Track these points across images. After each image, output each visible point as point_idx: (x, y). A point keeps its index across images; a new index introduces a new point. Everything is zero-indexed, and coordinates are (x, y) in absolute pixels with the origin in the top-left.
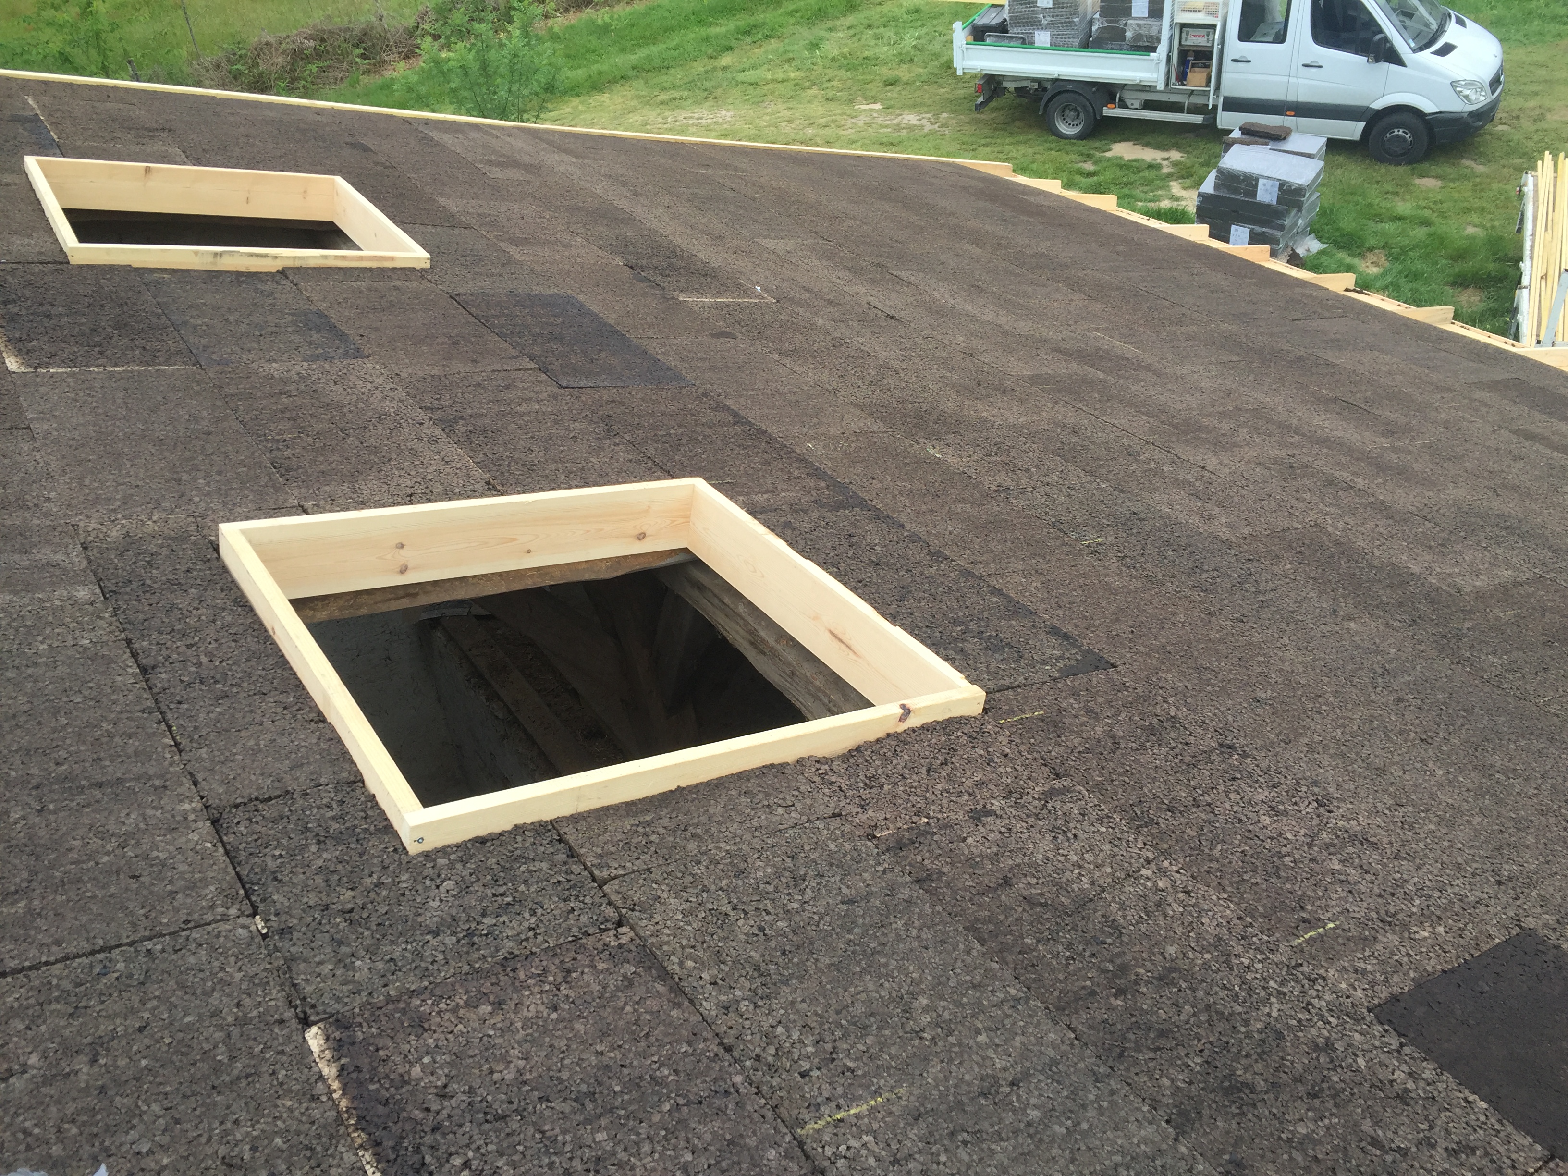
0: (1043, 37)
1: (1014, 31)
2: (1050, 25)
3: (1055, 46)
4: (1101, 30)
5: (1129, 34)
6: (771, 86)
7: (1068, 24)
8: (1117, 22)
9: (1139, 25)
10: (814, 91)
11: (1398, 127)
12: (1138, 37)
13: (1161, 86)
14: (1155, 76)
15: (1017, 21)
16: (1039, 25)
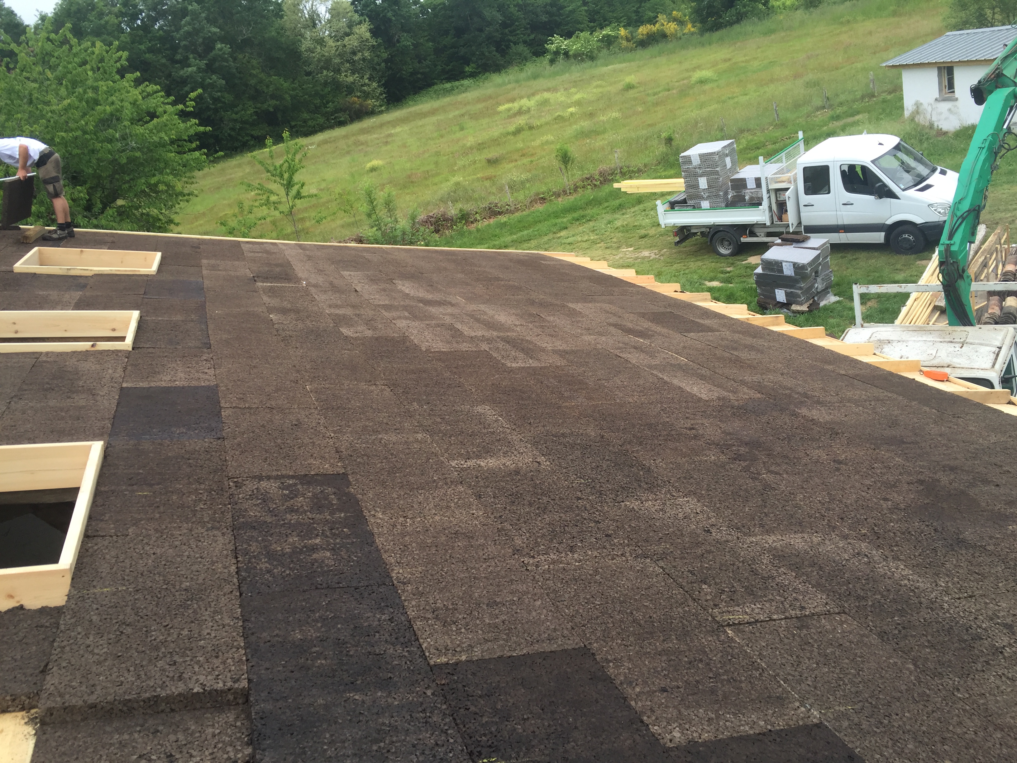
0: (705, 204)
1: (690, 202)
2: (708, 198)
3: (712, 208)
4: (733, 197)
5: (747, 198)
6: (579, 244)
7: (717, 196)
8: (740, 192)
9: (751, 193)
10: (602, 244)
11: (905, 233)
12: (751, 198)
13: (768, 224)
14: (764, 218)
15: (691, 197)
16: (703, 199)
